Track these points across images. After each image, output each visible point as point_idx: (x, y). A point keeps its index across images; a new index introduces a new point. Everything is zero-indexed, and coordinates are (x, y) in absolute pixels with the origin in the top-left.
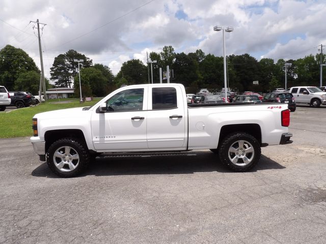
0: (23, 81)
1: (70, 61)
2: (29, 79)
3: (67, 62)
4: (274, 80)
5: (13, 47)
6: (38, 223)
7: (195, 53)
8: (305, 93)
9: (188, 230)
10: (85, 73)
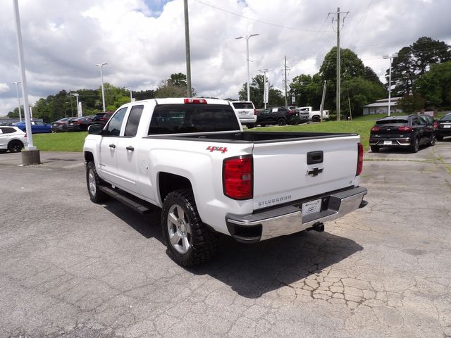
1: (417, 56)
3: (413, 58)
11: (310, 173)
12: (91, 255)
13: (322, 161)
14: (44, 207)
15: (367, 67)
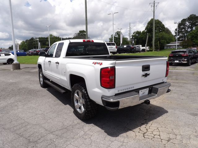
1: (189, 23)
11: (143, 75)
12: (38, 113)
13: (149, 70)
14: (19, 89)
15: (166, 28)
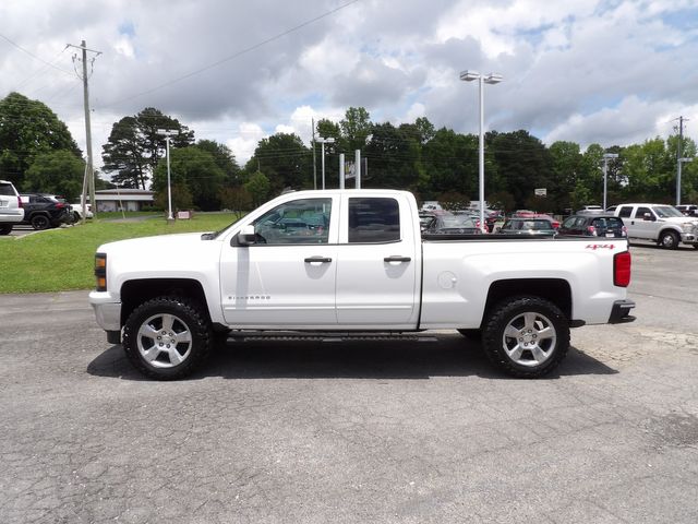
0: (42, 172)
1: (145, 133)
2: (57, 168)
3: (140, 134)
4: (582, 188)
5: (25, 98)
6: (121, 470)
7: (413, 125)
8: (647, 218)
9: (435, 493)
10: (177, 160)
